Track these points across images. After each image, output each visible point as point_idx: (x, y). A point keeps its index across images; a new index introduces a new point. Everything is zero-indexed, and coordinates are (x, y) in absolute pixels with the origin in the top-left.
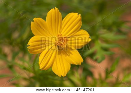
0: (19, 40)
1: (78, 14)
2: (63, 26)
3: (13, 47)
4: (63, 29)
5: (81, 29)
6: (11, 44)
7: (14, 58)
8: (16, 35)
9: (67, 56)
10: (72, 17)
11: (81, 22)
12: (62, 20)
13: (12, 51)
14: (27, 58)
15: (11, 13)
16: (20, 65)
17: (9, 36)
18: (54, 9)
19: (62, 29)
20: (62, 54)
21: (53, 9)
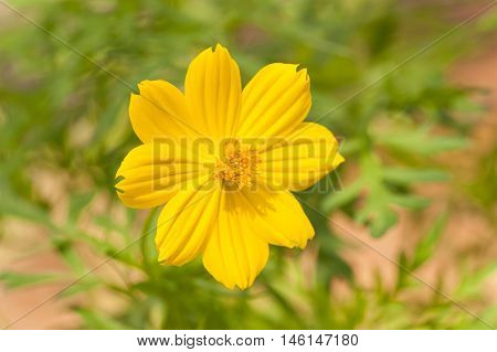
0: (92, 153)
1: (298, 69)
2: (245, 109)
3: (73, 175)
4: (245, 119)
5: (308, 120)
6: (64, 164)
7: (74, 213)
8: (81, 134)
9: (258, 217)
10: (274, 81)
11: (307, 98)
12: (243, 88)
13: (70, 190)
14: (120, 216)
15: (64, 59)
16: (94, 240)
17: (57, 138)
18: (213, 50)
19: (241, 118)
20: (238, 209)
21: (210, 49)
